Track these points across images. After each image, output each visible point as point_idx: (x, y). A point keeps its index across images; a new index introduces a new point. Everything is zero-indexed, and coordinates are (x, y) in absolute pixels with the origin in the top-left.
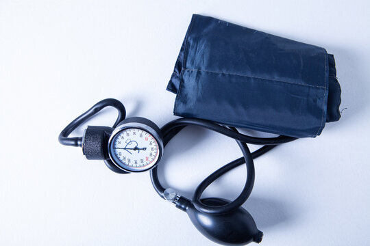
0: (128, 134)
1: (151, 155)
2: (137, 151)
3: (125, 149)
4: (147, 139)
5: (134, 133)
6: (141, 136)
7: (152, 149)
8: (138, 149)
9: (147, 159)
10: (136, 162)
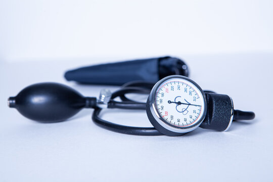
0: (185, 120)
1: (163, 95)
2: (177, 101)
3: (189, 104)
4: (166, 113)
5: (179, 121)
6: (172, 117)
7: (161, 101)
8: (176, 103)
9: (167, 90)
10: (179, 87)
